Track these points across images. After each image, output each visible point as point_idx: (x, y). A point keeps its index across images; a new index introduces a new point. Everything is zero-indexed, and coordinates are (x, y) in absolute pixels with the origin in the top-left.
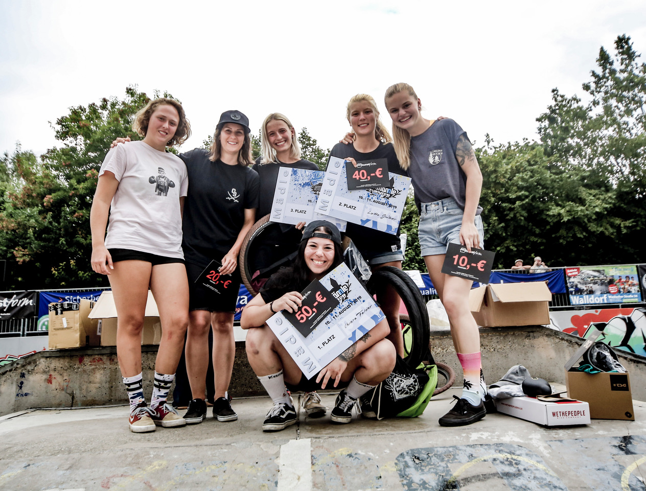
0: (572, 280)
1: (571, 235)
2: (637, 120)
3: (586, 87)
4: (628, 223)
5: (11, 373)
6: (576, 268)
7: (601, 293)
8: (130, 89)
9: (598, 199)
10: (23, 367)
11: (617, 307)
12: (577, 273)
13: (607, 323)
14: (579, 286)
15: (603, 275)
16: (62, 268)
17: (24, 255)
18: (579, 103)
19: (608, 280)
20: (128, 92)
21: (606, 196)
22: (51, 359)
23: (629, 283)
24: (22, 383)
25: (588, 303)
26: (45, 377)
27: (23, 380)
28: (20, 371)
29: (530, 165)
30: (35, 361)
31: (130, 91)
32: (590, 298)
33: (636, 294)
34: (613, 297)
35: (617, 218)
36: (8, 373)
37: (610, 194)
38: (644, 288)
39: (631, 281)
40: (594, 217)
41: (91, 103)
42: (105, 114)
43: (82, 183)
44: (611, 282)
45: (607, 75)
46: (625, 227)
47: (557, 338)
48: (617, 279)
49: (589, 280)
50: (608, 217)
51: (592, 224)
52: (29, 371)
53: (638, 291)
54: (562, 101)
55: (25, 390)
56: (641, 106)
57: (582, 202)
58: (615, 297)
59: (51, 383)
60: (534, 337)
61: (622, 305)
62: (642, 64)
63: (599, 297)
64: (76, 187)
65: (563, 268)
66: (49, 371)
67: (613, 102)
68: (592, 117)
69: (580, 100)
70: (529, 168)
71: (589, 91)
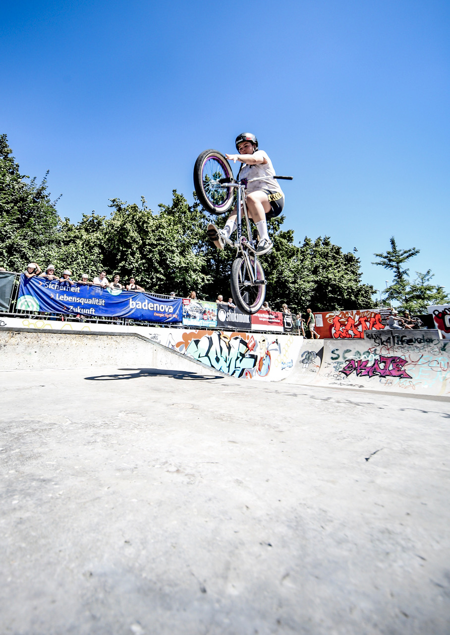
0: (186, 307)
6: (188, 299)
12: (188, 303)
13: (200, 340)
14: (189, 312)
15: (201, 306)
19: (203, 311)
23: (213, 314)
25: (192, 324)
32: (194, 322)
33: (214, 322)
38: (219, 318)
44: (204, 313)
48: (207, 310)
49: (194, 309)
53: (216, 320)
58: (206, 322)
61: (208, 329)
63: (198, 321)
65: (182, 298)
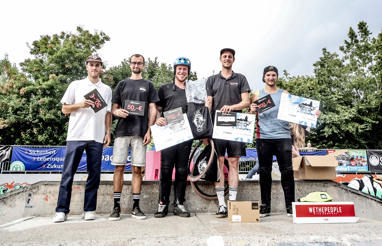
1: (331, 131)
2: (369, 69)
3: (342, 49)
4: (362, 126)
5: (23, 193)
6: (333, 150)
7: (347, 165)
8: (79, 28)
9: (347, 111)
10: (30, 190)
11: (355, 173)
13: (349, 182)
15: (348, 155)
16: (28, 133)
17: (4, 123)
18: (337, 57)
19: (351, 158)
20: (78, 29)
21: (351, 110)
22: (48, 186)
23: (362, 160)
24: (29, 200)
25: (339, 170)
26: (44, 196)
27: (30, 198)
28: (28, 192)
29: (310, 90)
30: (38, 187)
31: (79, 29)
32: (340, 168)
33: (365, 167)
34: (353, 168)
35: (356, 123)
36: (21, 193)
37: (353, 110)
38: (370, 163)
39: (363, 159)
40: (344, 122)
41: (54, 34)
42: (62, 41)
43: (46, 82)
45: (353, 43)
46: (361, 128)
47: (339, 187)
49: (340, 157)
50: (351, 122)
51: (343, 125)
52: (34, 193)
53: (367, 165)
54: (328, 56)
55: (31, 204)
56: (371, 61)
57: (338, 113)
58: (354, 168)
59: (47, 201)
60: (327, 187)
61: (357, 173)
62: (372, 38)
63: (345, 167)
64: (42, 84)
65: (326, 149)
66: (46, 193)
67: (356, 58)
68: (344, 66)
69: (338, 56)
70: (309, 91)
71: (343, 51)
